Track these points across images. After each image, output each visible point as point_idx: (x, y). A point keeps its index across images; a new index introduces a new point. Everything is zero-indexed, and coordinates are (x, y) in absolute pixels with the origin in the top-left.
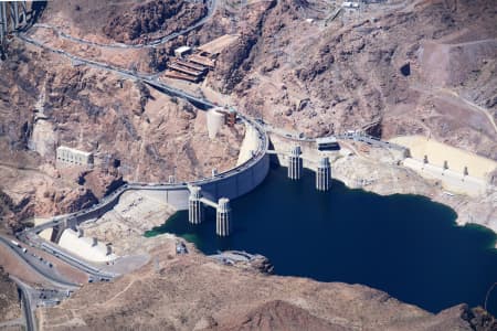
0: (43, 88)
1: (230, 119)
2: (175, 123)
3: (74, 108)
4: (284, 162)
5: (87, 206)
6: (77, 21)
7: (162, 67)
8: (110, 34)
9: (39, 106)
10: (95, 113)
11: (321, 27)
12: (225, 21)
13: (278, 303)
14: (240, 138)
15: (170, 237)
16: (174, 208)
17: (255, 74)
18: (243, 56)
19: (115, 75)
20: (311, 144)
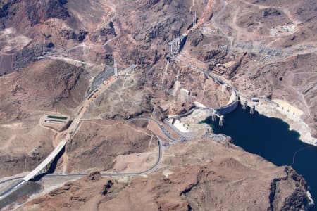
0: (179, 72)
1: (229, 89)
2: (213, 87)
3: (186, 79)
4: (242, 103)
5: (184, 113)
6: (191, 53)
7: (212, 70)
8: (199, 58)
9: (177, 76)
10: (192, 80)
11: (258, 63)
12: (231, 57)
13: (231, 159)
14: (231, 94)
15: (206, 125)
16: (209, 115)
17: (237, 76)
18: (235, 69)
19: (198, 71)
20: (251, 99)
